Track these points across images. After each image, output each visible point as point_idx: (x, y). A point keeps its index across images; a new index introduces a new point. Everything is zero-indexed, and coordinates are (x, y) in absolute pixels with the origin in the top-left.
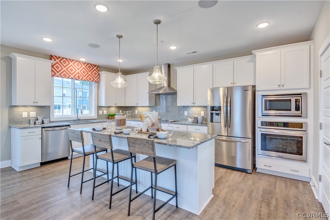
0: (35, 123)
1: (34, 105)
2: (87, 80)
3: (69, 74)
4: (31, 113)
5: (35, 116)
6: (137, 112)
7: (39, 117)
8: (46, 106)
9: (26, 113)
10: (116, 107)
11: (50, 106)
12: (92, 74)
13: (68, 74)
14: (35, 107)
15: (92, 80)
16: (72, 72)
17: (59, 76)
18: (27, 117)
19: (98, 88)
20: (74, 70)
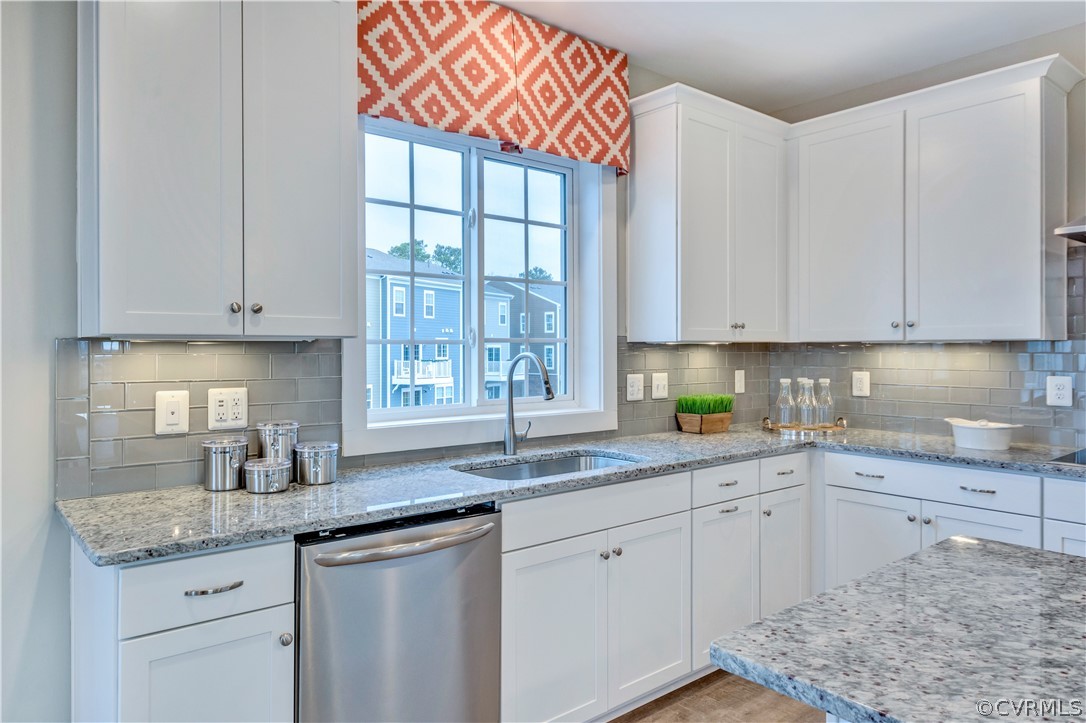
0: (242, 482)
1: (234, 330)
2: (563, 152)
3: (463, 101)
4: (214, 394)
5: (243, 423)
6: (873, 385)
7: (267, 432)
8: (316, 341)
9: (181, 397)
10: (722, 347)
11: (338, 342)
12: (592, 112)
13: (456, 104)
14: (242, 350)
15: (592, 154)
16: (475, 84)
17: (402, 111)
18: (184, 427)
19: (623, 212)
20: (491, 76)
